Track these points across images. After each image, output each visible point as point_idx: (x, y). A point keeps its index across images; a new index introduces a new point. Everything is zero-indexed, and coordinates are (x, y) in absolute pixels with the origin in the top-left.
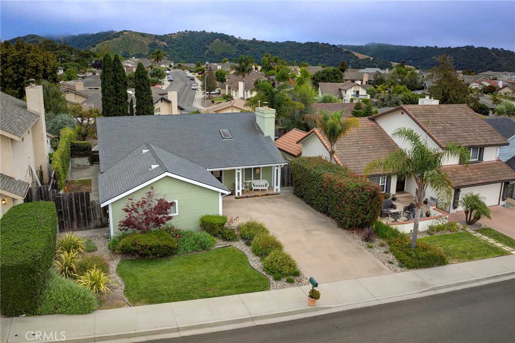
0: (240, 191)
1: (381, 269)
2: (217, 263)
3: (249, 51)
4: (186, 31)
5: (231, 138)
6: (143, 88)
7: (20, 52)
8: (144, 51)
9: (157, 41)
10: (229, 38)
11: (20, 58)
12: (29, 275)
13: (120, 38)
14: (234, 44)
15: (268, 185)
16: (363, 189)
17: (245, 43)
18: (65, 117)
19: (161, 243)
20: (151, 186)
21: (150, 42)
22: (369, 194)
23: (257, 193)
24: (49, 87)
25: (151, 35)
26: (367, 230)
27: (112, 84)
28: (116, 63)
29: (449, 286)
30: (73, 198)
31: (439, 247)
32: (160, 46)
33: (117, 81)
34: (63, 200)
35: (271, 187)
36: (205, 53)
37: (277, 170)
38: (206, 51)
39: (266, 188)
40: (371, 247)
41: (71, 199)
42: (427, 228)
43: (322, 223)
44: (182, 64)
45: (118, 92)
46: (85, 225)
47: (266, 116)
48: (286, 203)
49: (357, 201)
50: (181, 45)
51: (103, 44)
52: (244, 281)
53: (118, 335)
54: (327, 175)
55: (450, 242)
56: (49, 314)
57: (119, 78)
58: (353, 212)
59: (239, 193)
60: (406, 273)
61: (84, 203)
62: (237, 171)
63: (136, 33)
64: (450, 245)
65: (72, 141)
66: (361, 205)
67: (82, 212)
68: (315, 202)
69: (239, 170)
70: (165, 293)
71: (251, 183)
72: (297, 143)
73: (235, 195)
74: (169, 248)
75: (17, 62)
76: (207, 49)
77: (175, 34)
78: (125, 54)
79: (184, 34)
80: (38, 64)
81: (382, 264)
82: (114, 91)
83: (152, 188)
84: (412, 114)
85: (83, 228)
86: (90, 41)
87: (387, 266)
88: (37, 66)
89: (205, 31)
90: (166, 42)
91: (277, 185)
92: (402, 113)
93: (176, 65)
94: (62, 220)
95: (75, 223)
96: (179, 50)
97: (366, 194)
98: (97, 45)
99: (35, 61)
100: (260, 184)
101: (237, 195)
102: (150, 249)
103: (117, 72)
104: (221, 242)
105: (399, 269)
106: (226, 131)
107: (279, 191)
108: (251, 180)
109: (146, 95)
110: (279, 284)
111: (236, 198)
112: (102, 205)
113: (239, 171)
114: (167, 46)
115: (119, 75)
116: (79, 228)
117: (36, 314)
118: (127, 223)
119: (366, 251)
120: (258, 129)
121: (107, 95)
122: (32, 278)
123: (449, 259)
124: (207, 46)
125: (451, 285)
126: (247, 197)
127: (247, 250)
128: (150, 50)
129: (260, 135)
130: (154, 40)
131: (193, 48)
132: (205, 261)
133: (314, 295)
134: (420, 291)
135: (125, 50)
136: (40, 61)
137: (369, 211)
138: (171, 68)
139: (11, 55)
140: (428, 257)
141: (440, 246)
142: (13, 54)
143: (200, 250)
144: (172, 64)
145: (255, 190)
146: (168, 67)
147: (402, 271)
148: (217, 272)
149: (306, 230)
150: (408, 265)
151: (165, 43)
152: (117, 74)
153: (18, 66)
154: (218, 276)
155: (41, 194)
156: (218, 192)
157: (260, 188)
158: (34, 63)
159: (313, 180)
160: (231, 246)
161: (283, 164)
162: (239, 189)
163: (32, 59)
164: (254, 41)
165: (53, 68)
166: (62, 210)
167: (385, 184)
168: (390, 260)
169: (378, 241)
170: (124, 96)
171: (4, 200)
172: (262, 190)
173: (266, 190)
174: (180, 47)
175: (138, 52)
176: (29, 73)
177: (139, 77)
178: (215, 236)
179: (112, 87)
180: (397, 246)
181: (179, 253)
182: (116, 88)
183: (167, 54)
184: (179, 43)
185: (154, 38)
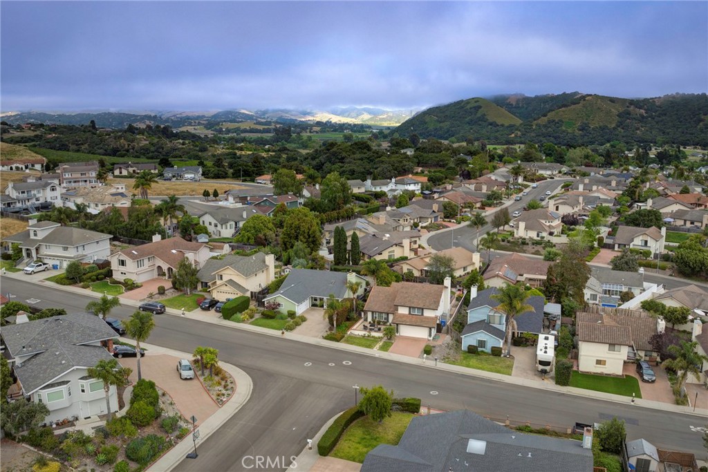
4: (677, 94)
8: (610, 123)
9: (632, 107)
13: (580, 104)
18: (301, 261)
21: (621, 110)
25: (624, 101)
32: (635, 116)
36: (699, 127)
38: (701, 124)
50: (665, 115)
51: (557, 113)
63: (603, 98)
76: (701, 120)
77: (660, 97)
78: (584, 125)
79: (674, 97)
86: (547, 106)
90: (645, 110)
93: (569, 170)
96: (661, 121)
98: (549, 114)
102: (267, 315)
111: (323, 309)
112: (263, 301)
114: (645, 115)
124: (703, 117)
128: (618, 122)
130: (628, 107)
131: (682, 119)
135: (585, 121)
143: (281, 319)
144: (564, 169)
151: (643, 111)
174: (664, 118)
175: (601, 124)
178: (289, 316)
181: (275, 319)
183: (642, 127)
184: (664, 110)
185: (628, 104)
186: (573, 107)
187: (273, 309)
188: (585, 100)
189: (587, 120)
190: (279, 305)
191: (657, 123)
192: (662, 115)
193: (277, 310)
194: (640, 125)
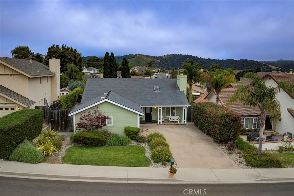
0: (161, 121)
1: (231, 166)
2: (125, 152)
3: (206, 65)
4: (171, 54)
5: (159, 91)
6: (125, 71)
7: (63, 51)
9: (155, 59)
10: (194, 58)
11: (63, 54)
12: (5, 135)
13: (135, 58)
14: (197, 61)
15: (179, 119)
16: (227, 116)
17: (204, 60)
18: (79, 82)
19: (95, 137)
20: (97, 106)
21: (151, 60)
22: (231, 119)
23: (171, 123)
24: (73, 67)
25: (152, 57)
26: (230, 143)
27: (109, 68)
28: (111, 57)
29: (278, 179)
30: (60, 114)
31: (281, 158)
32: (156, 62)
33: (112, 67)
34: (54, 114)
35: (181, 121)
37: (184, 110)
38: (182, 65)
39: (178, 121)
40: (230, 153)
41: (59, 114)
42: (278, 148)
43: (204, 139)
44: (165, 70)
45: (111, 73)
46: (65, 130)
47: (181, 79)
48: (187, 129)
49: (223, 124)
50: (168, 62)
52: (135, 161)
53: (44, 175)
54: (209, 109)
55: (291, 156)
56: (15, 161)
57: (112, 65)
58: (221, 130)
59: (160, 122)
60: (249, 169)
61: (65, 117)
62: (159, 109)
63: (144, 55)
64: (291, 158)
65: (79, 94)
66: (226, 126)
67: (64, 122)
68: (203, 128)
69: (160, 107)
70: (84, 160)
71: (169, 117)
72: (205, 99)
73: (158, 123)
74: (100, 140)
75: (61, 56)
76: (182, 64)
77: (165, 56)
79: (170, 55)
80: (71, 57)
81: (234, 163)
82: (110, 72)
83: (97, 108)
84: (274, 78)
85: (64, 131)
87: (237, 165)
88: (71, 58)
89: (181, 54)
91: (184, 119)
92: (270, 79)
93: (162, 71)
94: (53, 125)
95: (60, 128)
96: (167, 64)
97: (229, 119)
99: (70, 55)
100: (175, 118)
101: (159, 123)
102: (88, 140)
103: (112, 62)
104: (134, 143)
105: (245, 167)
106: (157, 87)
107: (186, 123)
108: (170, 116)
109: (127, 75)
110: (157, 165)
111: (158, 125)
112: (69, 115)
113: (160, 109)
115: (113, 64)
116: (62, 131)
117: (9, 160)
118: (80, 125)
119: (226, 155)
120: (177, 87)
121: (106, 74)
122: (7, 137)
123: (286, 165)
124: (182, 62)
125: (280, 179)
126: (165, 125)
127: (147, 147)
129: (178, 90)
132: (119, 150)
133: (173, 171)
134: (254, 180)
136: (73, 55)
137: (232, 131)
138: (158, 72)
139: (59, 52)
140: (267, 160)
141: (283, 158)
142: (60, 52)
143: (119, 145)
144: (159, 70)
145: (171, 122)
146: (157, 71)
147: (246, 168)
148: (122, 155)
149: (191, 142)
150: (252, 165)
151: (159, 61)
152: (112, 63)
153: (61, 58)
154: (121, 157)
155: (44, 110)
156: (137, 114)
157: (174, 121)
158: (70, 56)
159: (202, 114)
160: (139, 145)
161: (188, 106)
162: (160, 120)
163: (69, 54)
164: (209, 59)
165: (80, 59)
166: (54, 120)
167: (257, 123)
168: (240, 161)
169: (237, 150)
170: (114, 75)
171: (19, 108)
172: (175, 122)
173: (177, 122)
176: (67, 61)
177: (124, 65)
178: (132, 139)
179: (108, 70)
180: (248, 154)
181: (106, 145)
182: (111, 71)
183: (160, 66)
184: (167, 60)
185: (153, 58)
186: (132, 59)
187: (97, 127)
188: (137, 56)
189: (138, 64)
190: (104, 119)
191: (165, 65)
192: (167, 62)
193: (104, 128)
194: (159, 66)
